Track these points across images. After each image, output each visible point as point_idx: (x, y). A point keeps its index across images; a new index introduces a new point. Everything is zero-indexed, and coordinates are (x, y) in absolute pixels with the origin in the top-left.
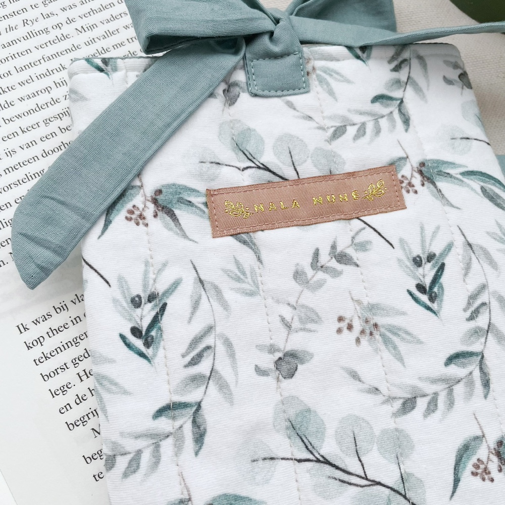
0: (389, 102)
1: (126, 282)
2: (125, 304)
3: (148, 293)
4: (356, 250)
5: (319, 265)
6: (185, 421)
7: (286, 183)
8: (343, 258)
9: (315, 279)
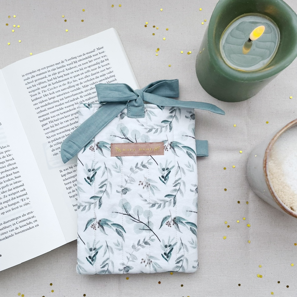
0: (167, 122)
1: (87, 165)
2: (87, 171)
3: (93, 169)
4: (148, 164)
5: (137, 167)
6: (97, 200)
7: (133, 143)
8: (144, 166)
9: (136, 170)
